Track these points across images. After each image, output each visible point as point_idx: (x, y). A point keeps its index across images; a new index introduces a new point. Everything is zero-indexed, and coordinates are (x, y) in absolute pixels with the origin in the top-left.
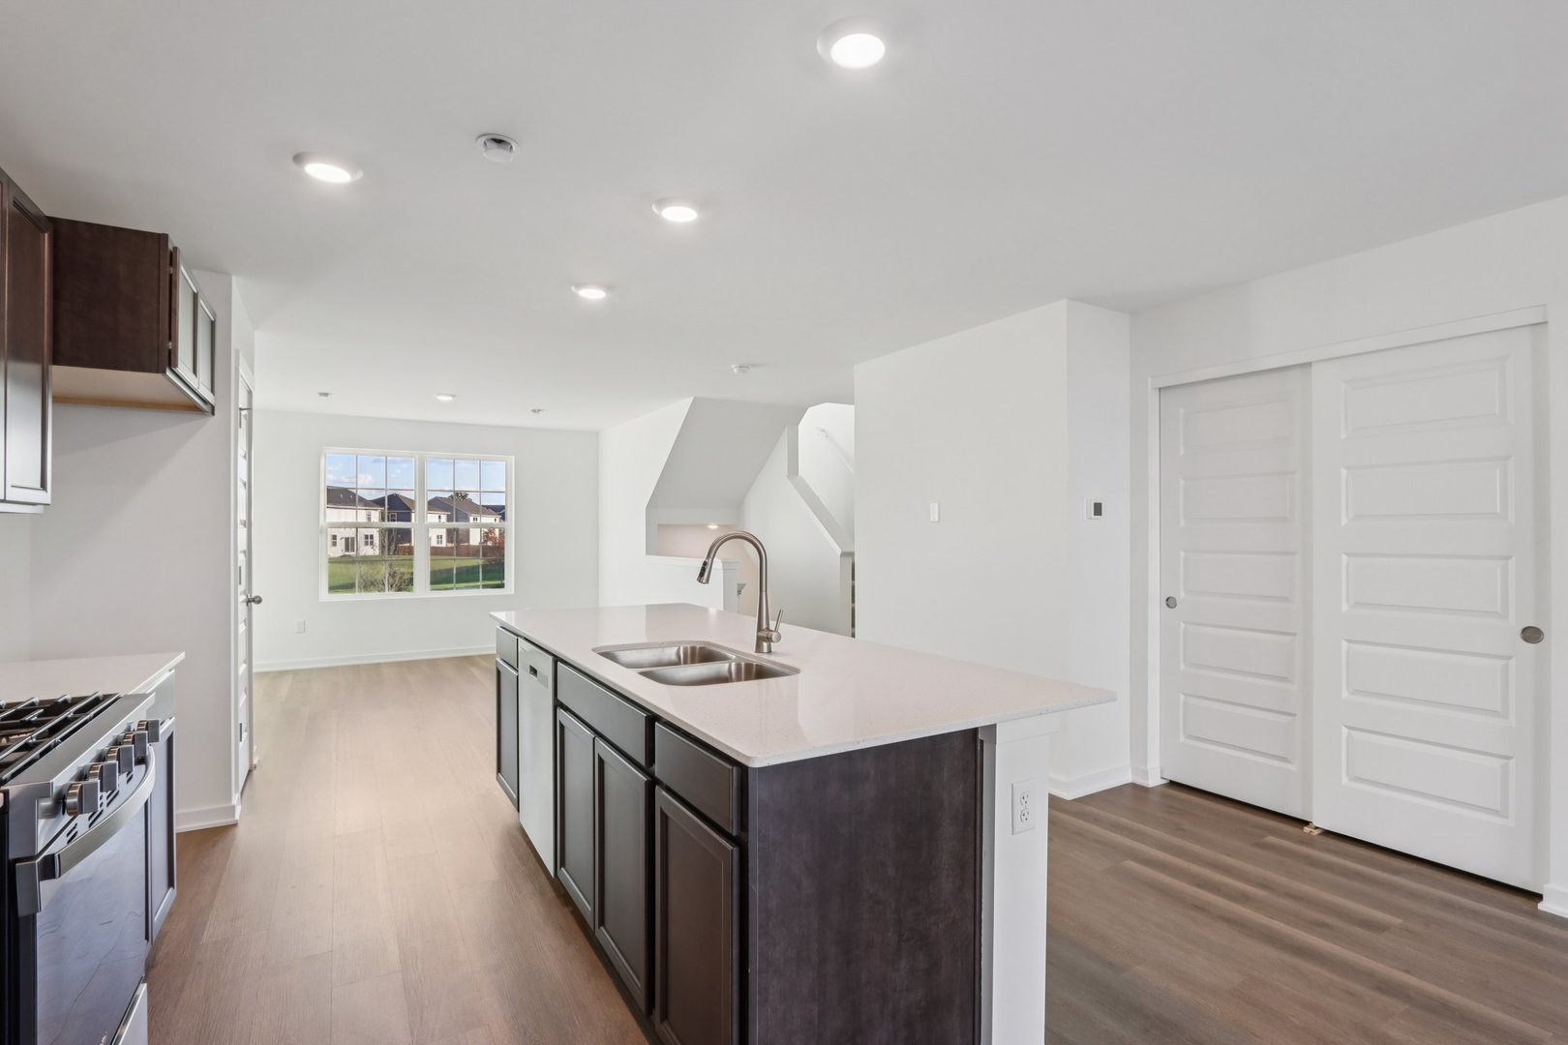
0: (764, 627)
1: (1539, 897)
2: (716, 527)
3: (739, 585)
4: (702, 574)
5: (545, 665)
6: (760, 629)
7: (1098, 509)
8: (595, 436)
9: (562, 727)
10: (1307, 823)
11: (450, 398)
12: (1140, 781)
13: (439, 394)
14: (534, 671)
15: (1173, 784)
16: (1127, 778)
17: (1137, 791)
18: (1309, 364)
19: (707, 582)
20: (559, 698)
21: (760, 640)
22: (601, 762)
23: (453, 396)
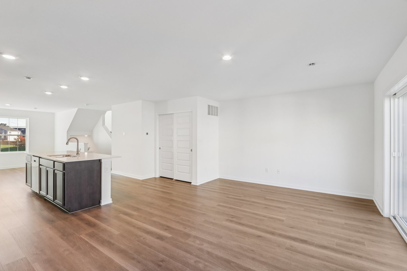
0: (78, 151)
1: (191, 183)
2: (87, 136)
3: (88, 148)
4: (67, 144)
5: (37, 159)
6: (77, 151)
7: (147, 134)
8: (53, 114)
9: (41, 168)
10: (173, 179)
11: (10, 105)
12: (155, 177)
13: (6, 104)
14: (35, 161)
15: (161, 177)
16: (154, 176)
17: (155, 178)
18: (173, 114)
19: (68, 145)
20: (40, 164)
21: (77, 153)
22: (47, 171)
23: (11, 104)
